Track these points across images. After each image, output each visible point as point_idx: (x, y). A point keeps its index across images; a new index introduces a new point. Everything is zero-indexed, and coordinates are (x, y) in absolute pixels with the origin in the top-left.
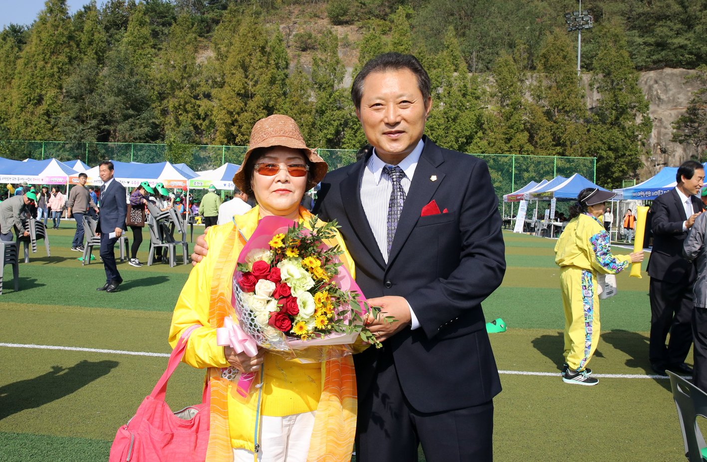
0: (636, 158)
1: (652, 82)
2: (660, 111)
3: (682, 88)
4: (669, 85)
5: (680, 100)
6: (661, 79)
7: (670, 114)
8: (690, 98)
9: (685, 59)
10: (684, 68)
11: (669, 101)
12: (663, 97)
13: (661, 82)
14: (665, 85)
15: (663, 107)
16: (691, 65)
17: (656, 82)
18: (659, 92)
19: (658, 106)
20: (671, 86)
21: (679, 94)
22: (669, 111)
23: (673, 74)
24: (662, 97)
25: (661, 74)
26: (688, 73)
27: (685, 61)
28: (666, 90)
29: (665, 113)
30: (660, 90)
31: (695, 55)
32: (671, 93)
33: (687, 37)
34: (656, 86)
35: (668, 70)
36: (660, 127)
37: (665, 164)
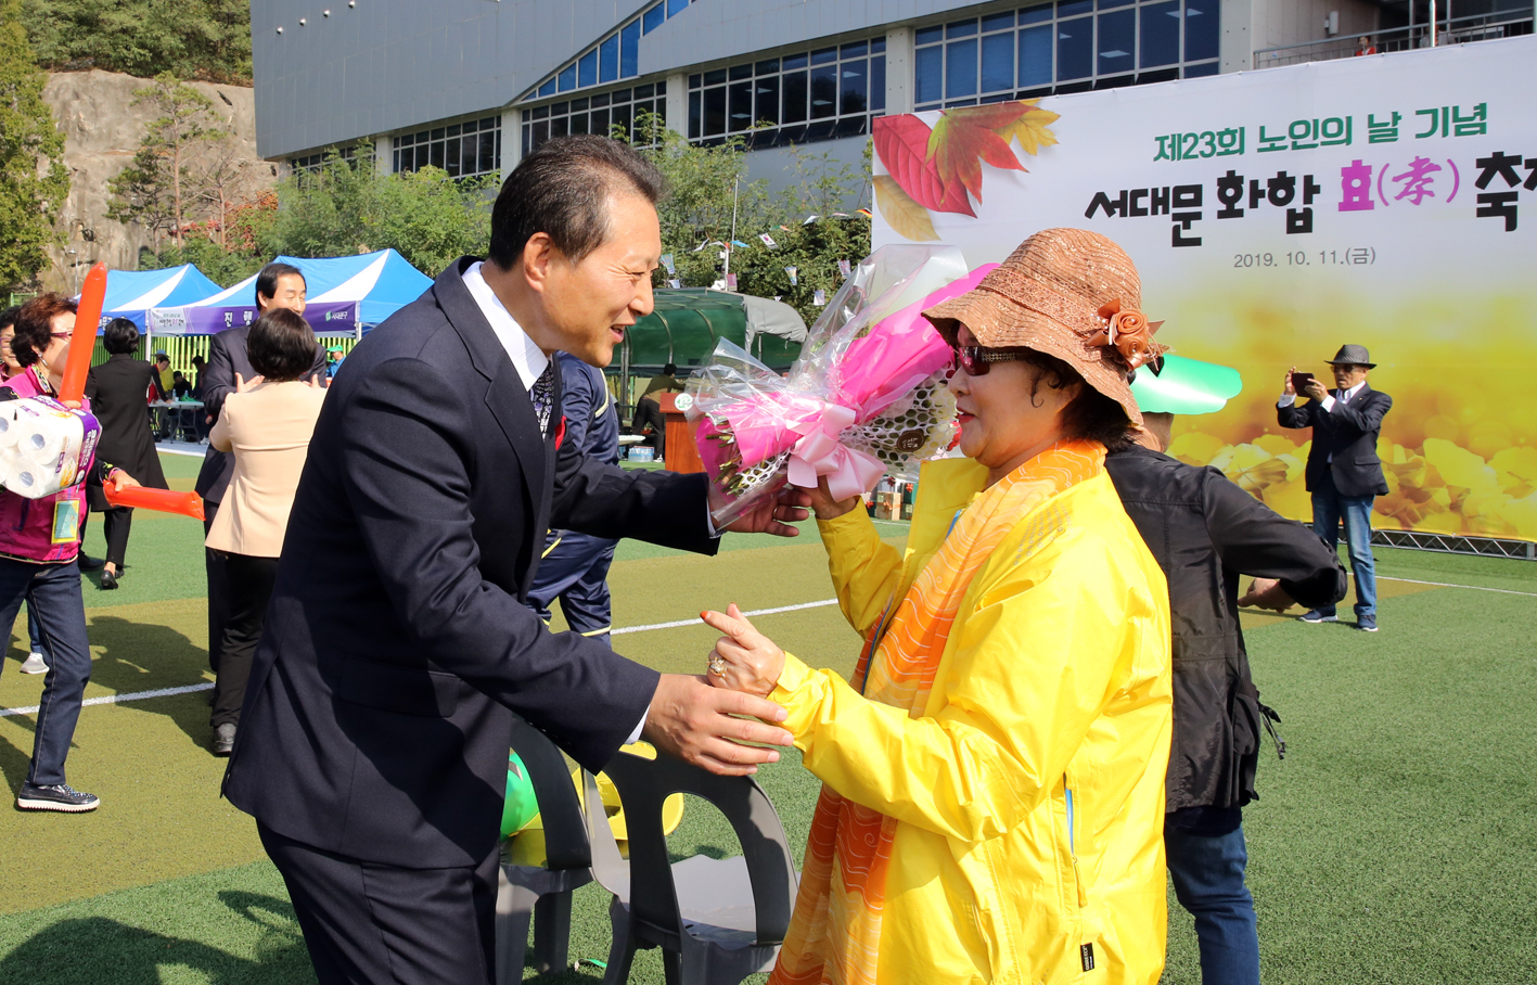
0: (38, 250)
1: (68, 96)
2: (84, 155)
3: (124, 112)
4: (101, 104)
5: (121, 137)
6: (85, 90)
7: (103, 162)
8: (139, 134)
9: (132, 56)
10: (129, 73)
11: (100, 137)
12: (89, 127)
13: (86, 97)
14: (94, 105)
15: (89, 147)
16: (145, 69)
17: (77, 96)
18: (82, 116)
19: (80, 144)
20: (105, 108)
21: (119, 124)
22: (101, 158)
23: (109, 84)
24: (87, 128)
25: (86, 80)
26: (137, 85)
27: (132, 59)
28: (96, 115)
29: (94, 159)
30: (85, 113)
31: (151, 51)
32: (104, 120)
33: (137, 13)
34: (76, 103)
35: (99, 75)
36: (83, 187)
37: (92, 262)
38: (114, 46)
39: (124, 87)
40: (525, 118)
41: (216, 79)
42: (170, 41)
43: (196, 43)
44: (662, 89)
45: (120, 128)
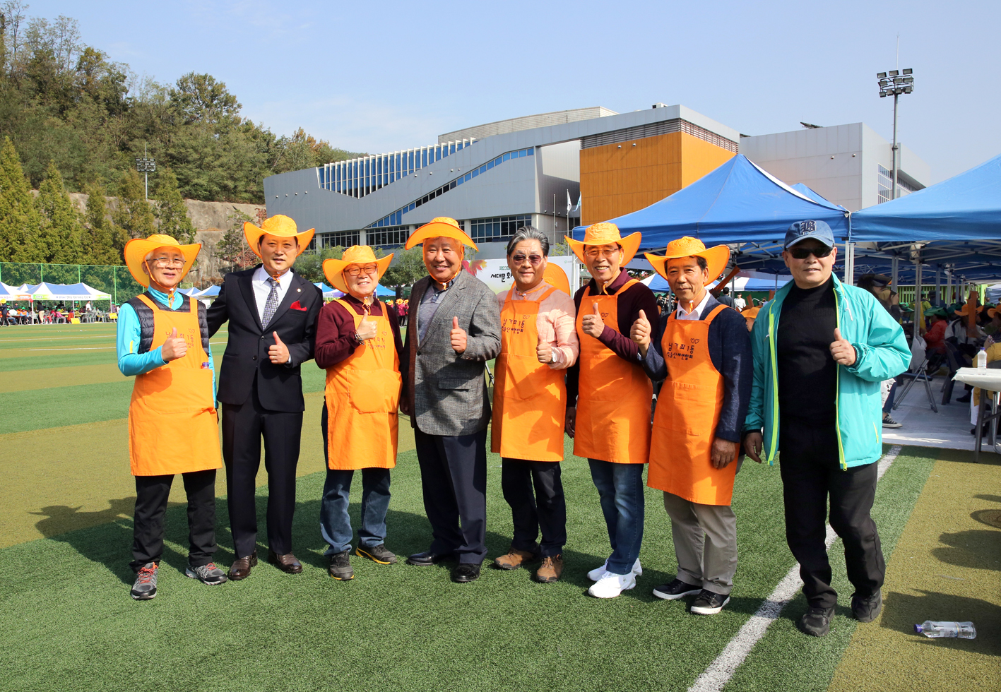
37: (197, 270)
38: (196, 190)
39: (200, 205)
40: (367, 232)
41: (231, 201)
42: (216, 188)
43: (225, 188)
44: (408, 228)
45: (201, 221)
